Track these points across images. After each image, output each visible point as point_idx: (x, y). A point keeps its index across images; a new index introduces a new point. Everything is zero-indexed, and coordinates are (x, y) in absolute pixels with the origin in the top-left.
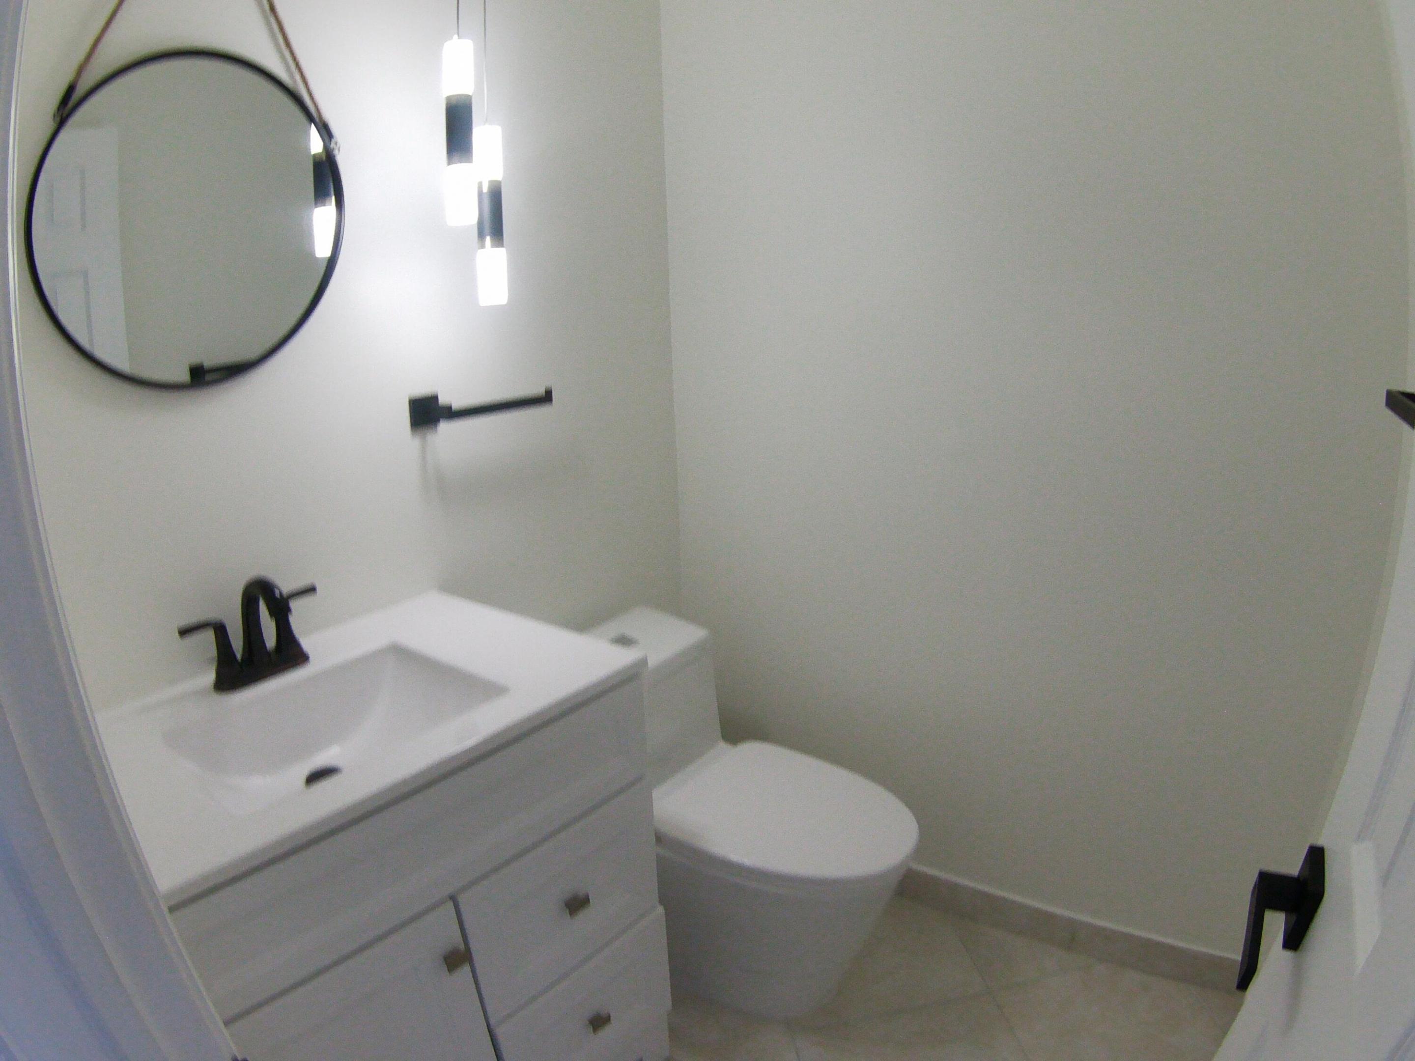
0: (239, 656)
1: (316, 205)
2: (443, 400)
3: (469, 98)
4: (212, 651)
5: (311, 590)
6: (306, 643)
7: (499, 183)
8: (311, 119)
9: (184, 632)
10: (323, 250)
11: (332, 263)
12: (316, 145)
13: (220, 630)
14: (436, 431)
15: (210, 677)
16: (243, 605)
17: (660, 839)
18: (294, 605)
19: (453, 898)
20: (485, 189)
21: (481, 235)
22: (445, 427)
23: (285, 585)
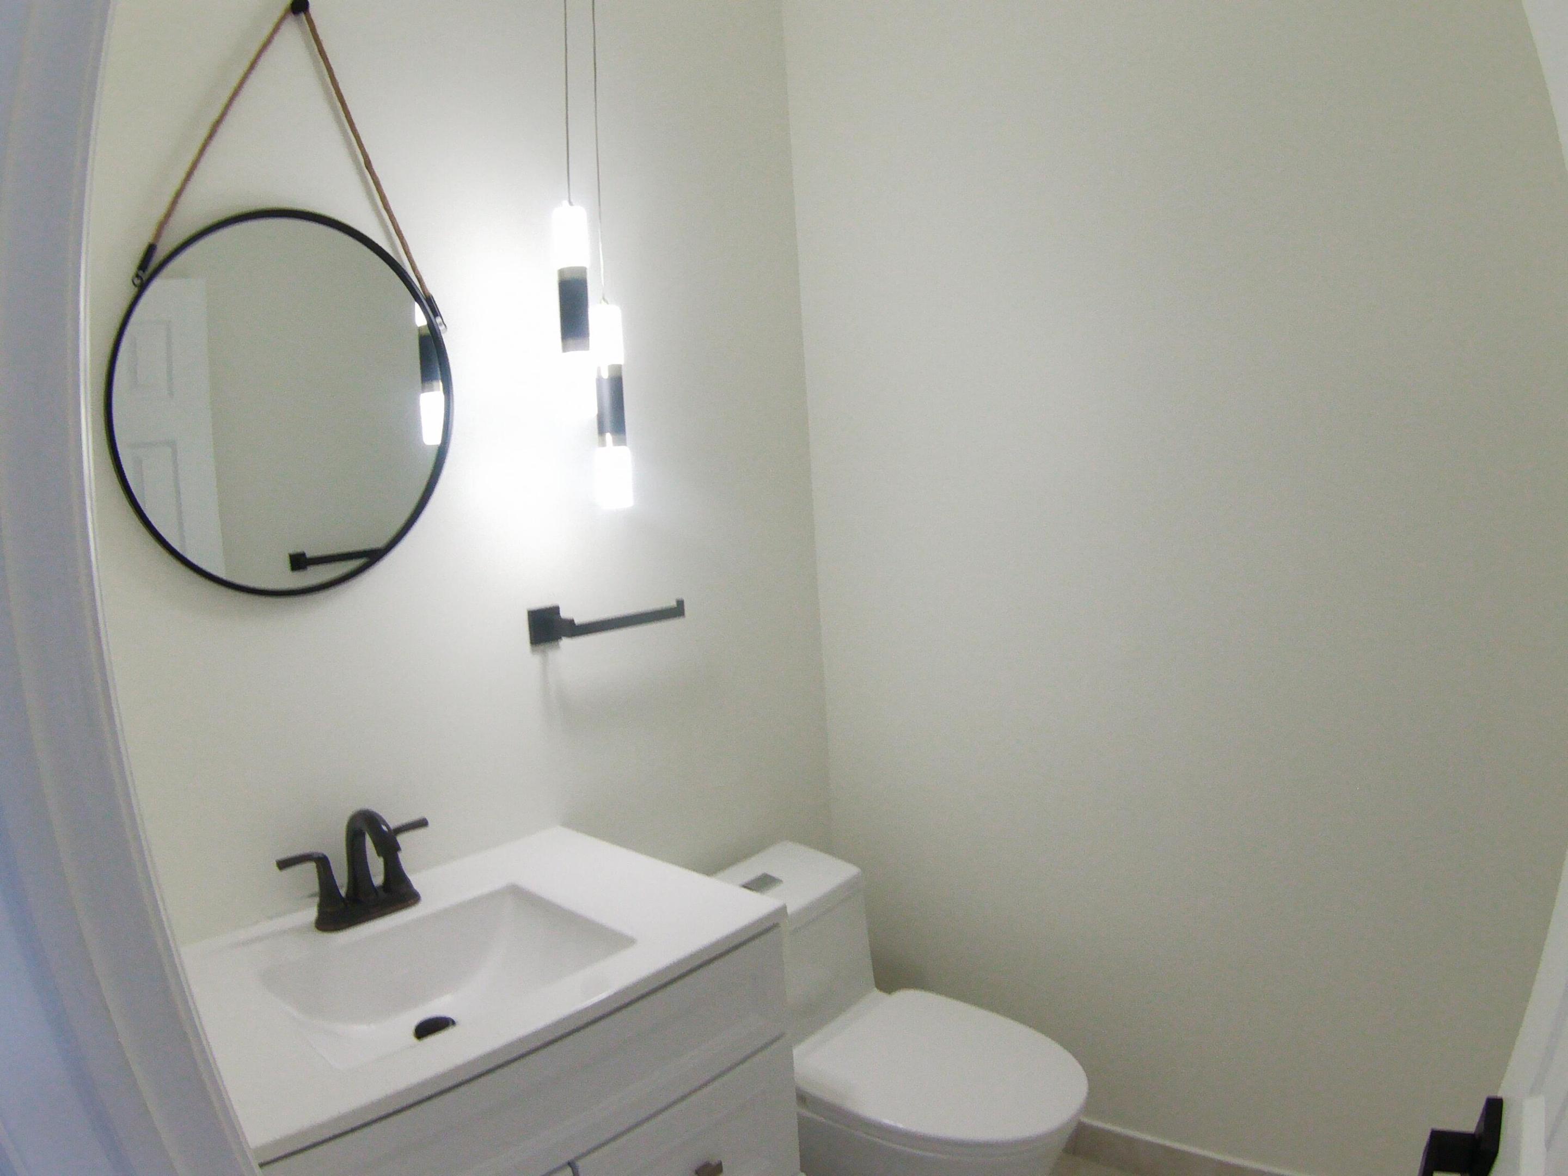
0: (343, 892)
1: (423, 391)
2: (564, 614)
3: (583, 270)
4: (314, 885)
5: (422, 823)
6: (417, 880)
7: (620, 367)
8: (416, 297)
9: (284, 864)
10: (431, 436)
11: (442, 453)
12: (420, 320)
13: (322, 863)
14: (559, 647)
15: (311, 913)
16: (347, 840)
17: (802, 1098)
18: (402, 839)
19: (571, 1164)
20: (605, 375)
21: (601, 431)
22: (566, 643)
23: (393, 820)
